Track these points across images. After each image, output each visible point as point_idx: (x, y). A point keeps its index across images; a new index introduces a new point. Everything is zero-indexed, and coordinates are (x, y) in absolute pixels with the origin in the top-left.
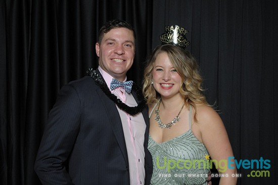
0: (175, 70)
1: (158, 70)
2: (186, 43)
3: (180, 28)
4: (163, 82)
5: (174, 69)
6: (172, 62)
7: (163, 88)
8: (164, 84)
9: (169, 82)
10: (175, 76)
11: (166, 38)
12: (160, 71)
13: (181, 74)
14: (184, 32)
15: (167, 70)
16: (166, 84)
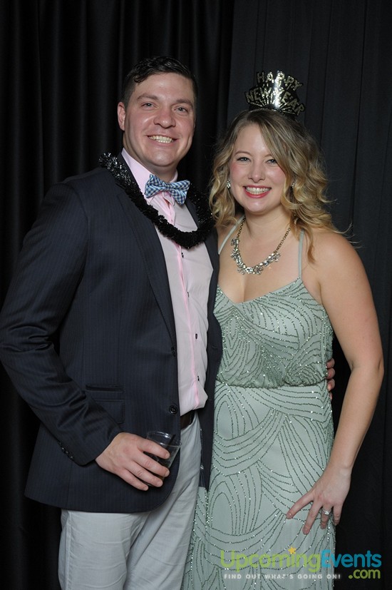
0: (274, 161)
1: (239, 159)
2: (297, 106)
3: (286, 78)
4: (251, 183)
5: (271, 158)
6: (269, 143)
7: (249, 194)
8: (253, 187)
9: (262, 184)
10: (274, 172)
11: (258, 96)
12: (244, 162)
13: (286, 169)
14: (293, 84)
15: (258, 160)
16: (256, 187)
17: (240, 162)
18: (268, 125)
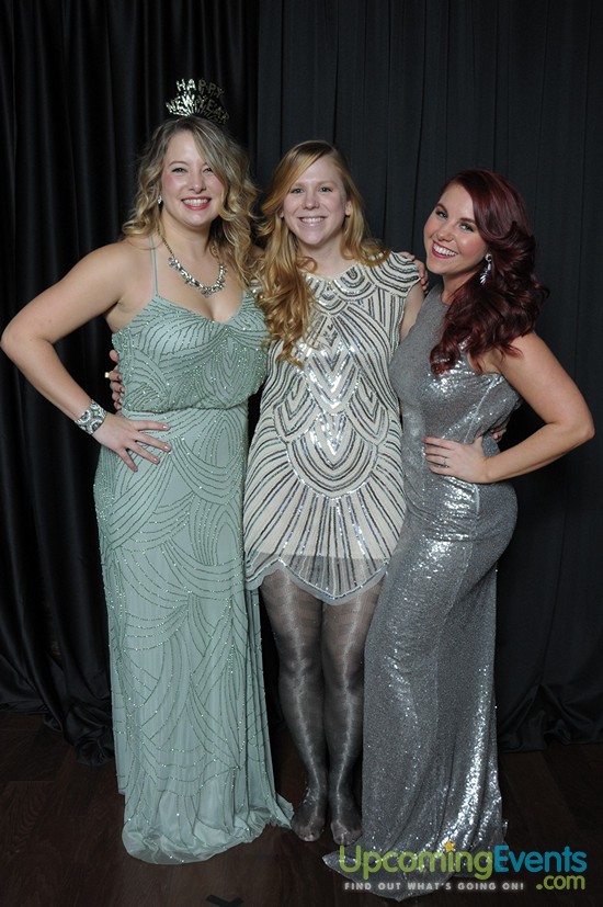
0: (210, 170)
1: (174, 171)
2: (222, 115)
3: (208, 84)
4: (191, 194)
5: (207, 167)
6: (203, 152)
7: (189, 206)
8: (193, 198)
9: (203, 194)
10: (212, 182)
11: (180, 105)
12: (180, 174)
13: (222, 177)
14: (216, 91)
16: (197, 199)
17: (176, 173)
18: (200, 132)
